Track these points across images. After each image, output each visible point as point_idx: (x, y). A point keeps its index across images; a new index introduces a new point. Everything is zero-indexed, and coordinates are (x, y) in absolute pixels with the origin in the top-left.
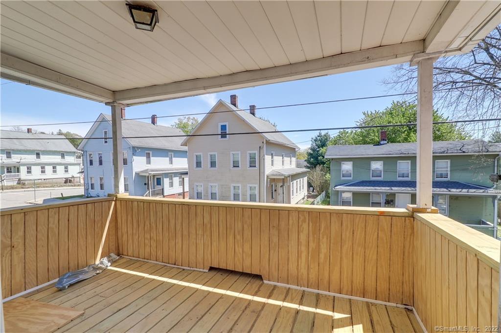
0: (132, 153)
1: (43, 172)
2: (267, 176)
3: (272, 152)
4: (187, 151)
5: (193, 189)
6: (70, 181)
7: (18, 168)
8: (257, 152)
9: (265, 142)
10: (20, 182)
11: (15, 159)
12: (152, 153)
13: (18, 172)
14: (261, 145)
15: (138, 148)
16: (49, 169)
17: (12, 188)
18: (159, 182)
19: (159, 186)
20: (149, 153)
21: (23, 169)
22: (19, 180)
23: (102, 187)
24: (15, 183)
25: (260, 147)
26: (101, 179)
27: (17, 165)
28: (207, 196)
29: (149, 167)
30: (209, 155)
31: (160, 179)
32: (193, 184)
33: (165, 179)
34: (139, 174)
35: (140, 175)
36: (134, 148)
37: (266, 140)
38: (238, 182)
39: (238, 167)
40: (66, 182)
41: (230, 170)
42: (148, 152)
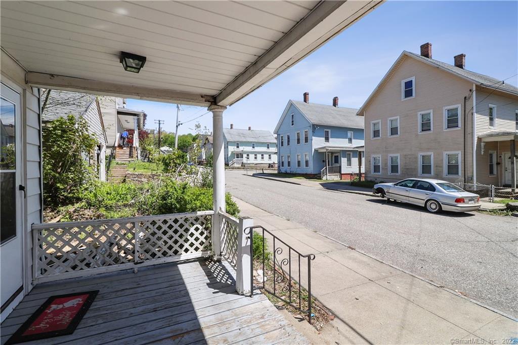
0: (312, 130)
1: (256, 158)
2: (480, 139)
3: (491, 106)
4: (363, 130)
5: (370, 162)
6: (272, 167)
7: (242, 155)
8: (459, 107)
9: (474, 89)
10: (243, 165)
11: (241, 148)
12: (331, 131)
13: (242, 157)
14: (467, 94)
15: (317, 126)
16: (259, 156)
17: (238, 168)
18: (337, 160)
19: (337, 164)
20: (328, 132)
21: (245, 156)
22: (243, 163)
23: (289, 165)
24: (240, 165)
25: (465, 98)
26: (289, 157)
27: (242, 152)
28: (387, 169)
29: (327, 144)
30: (388, 121)
31: (338, 156)
32: (370, 156)
33: (342, 158)
34: (317, 150)
35: (319, 151)
36: (313, 125)
37: (477, 86)
38: (428, 149)
39: (430, 130)
40: (269, 167)
41: (417, 135)
42: (326, 130)
